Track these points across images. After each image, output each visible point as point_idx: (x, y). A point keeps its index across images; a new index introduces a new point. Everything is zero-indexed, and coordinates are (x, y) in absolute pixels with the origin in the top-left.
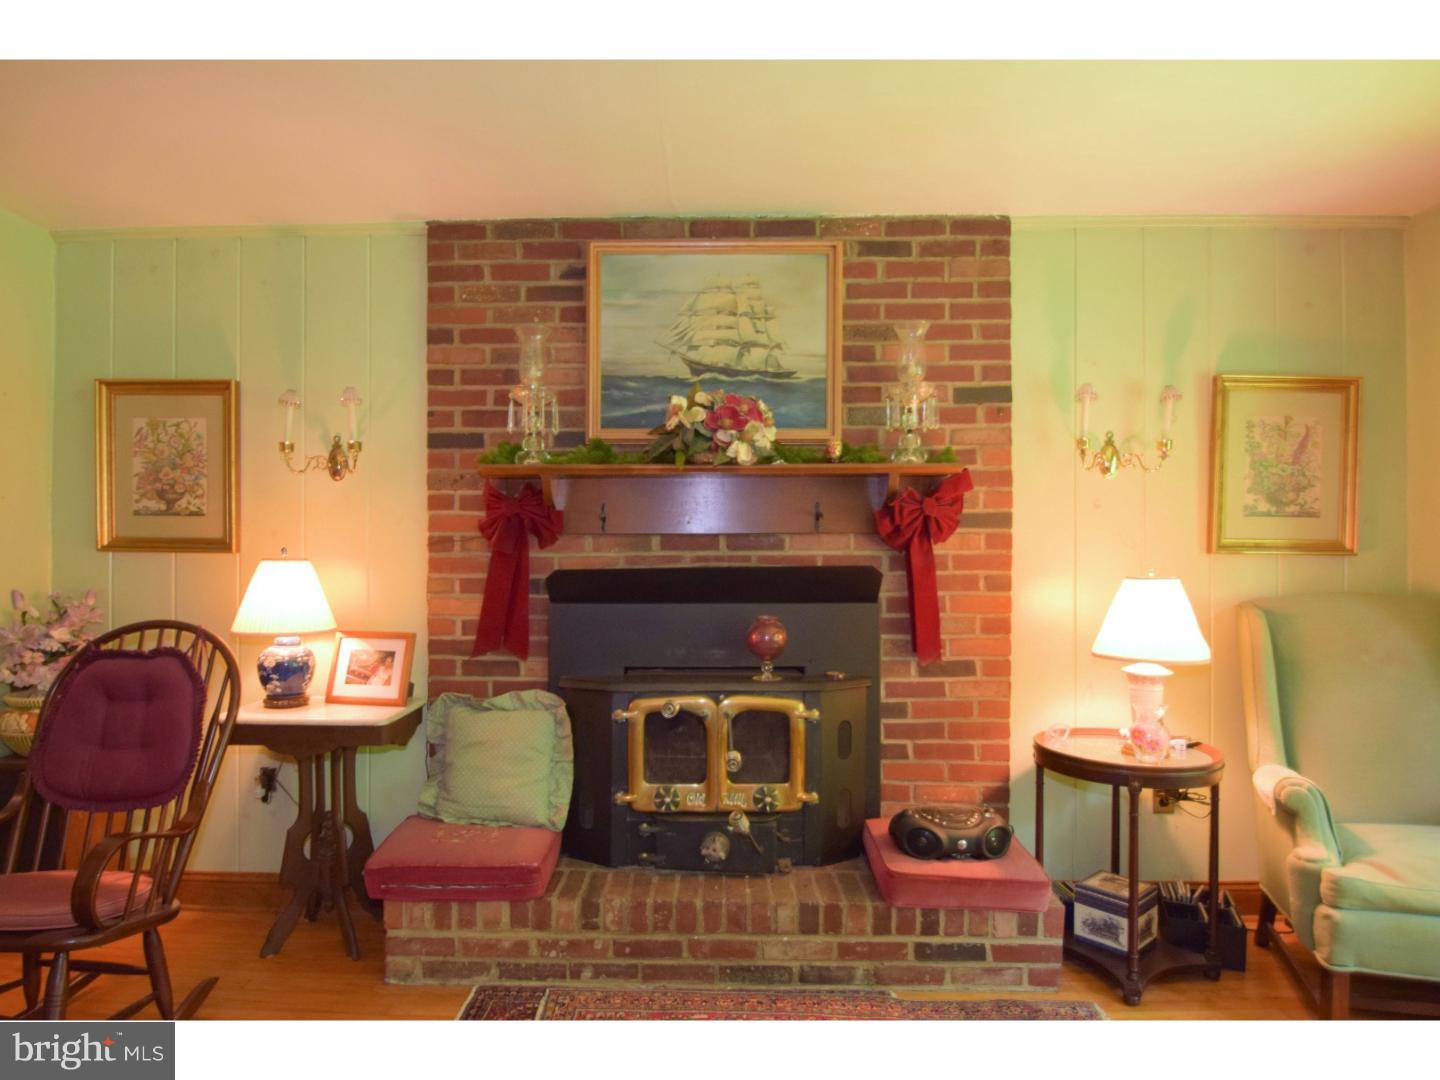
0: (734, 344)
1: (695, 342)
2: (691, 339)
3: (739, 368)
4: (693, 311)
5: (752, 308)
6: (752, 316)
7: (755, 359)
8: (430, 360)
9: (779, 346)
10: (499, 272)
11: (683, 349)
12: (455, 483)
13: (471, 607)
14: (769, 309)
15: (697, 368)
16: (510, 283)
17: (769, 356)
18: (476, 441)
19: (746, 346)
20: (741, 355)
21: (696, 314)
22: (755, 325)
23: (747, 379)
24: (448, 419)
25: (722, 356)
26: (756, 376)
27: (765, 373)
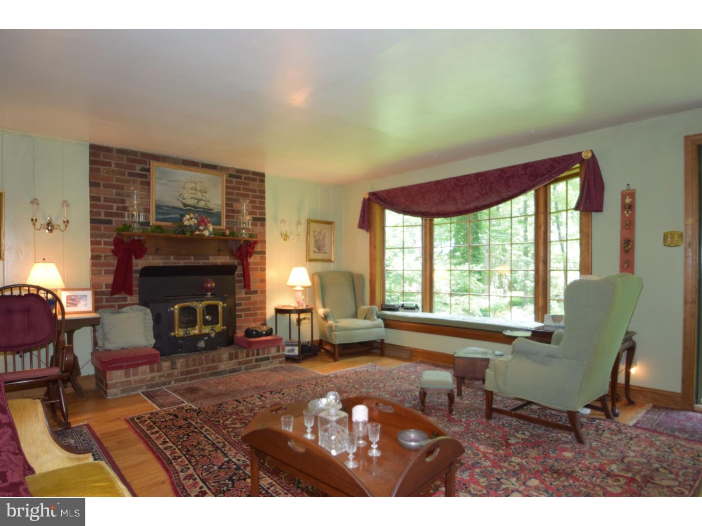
0: (196, 199)
1: (185, 197)
2: (183, 196)
3: (198, 206)
4: (184, 188)
5: (201, 189)
6: (201, 191)
7: (202, 204)
8: (91, 192)
9: (208, 201)
10: (117, 165)
11: (181, 199)
12: (102, 236)
13: (110, 279)
14: (206, 190)
15: (185, 205)
16: (121, 169)
17: (206, 204)
18: (110, 222)
19: (200, 200)
20: (198, 203)
21: (185, 188)
22: (202, 194)
23: (200, 210)
24: (99, 214)
25: (192, 202)
26: (202, 209)
27: (204, 209)
